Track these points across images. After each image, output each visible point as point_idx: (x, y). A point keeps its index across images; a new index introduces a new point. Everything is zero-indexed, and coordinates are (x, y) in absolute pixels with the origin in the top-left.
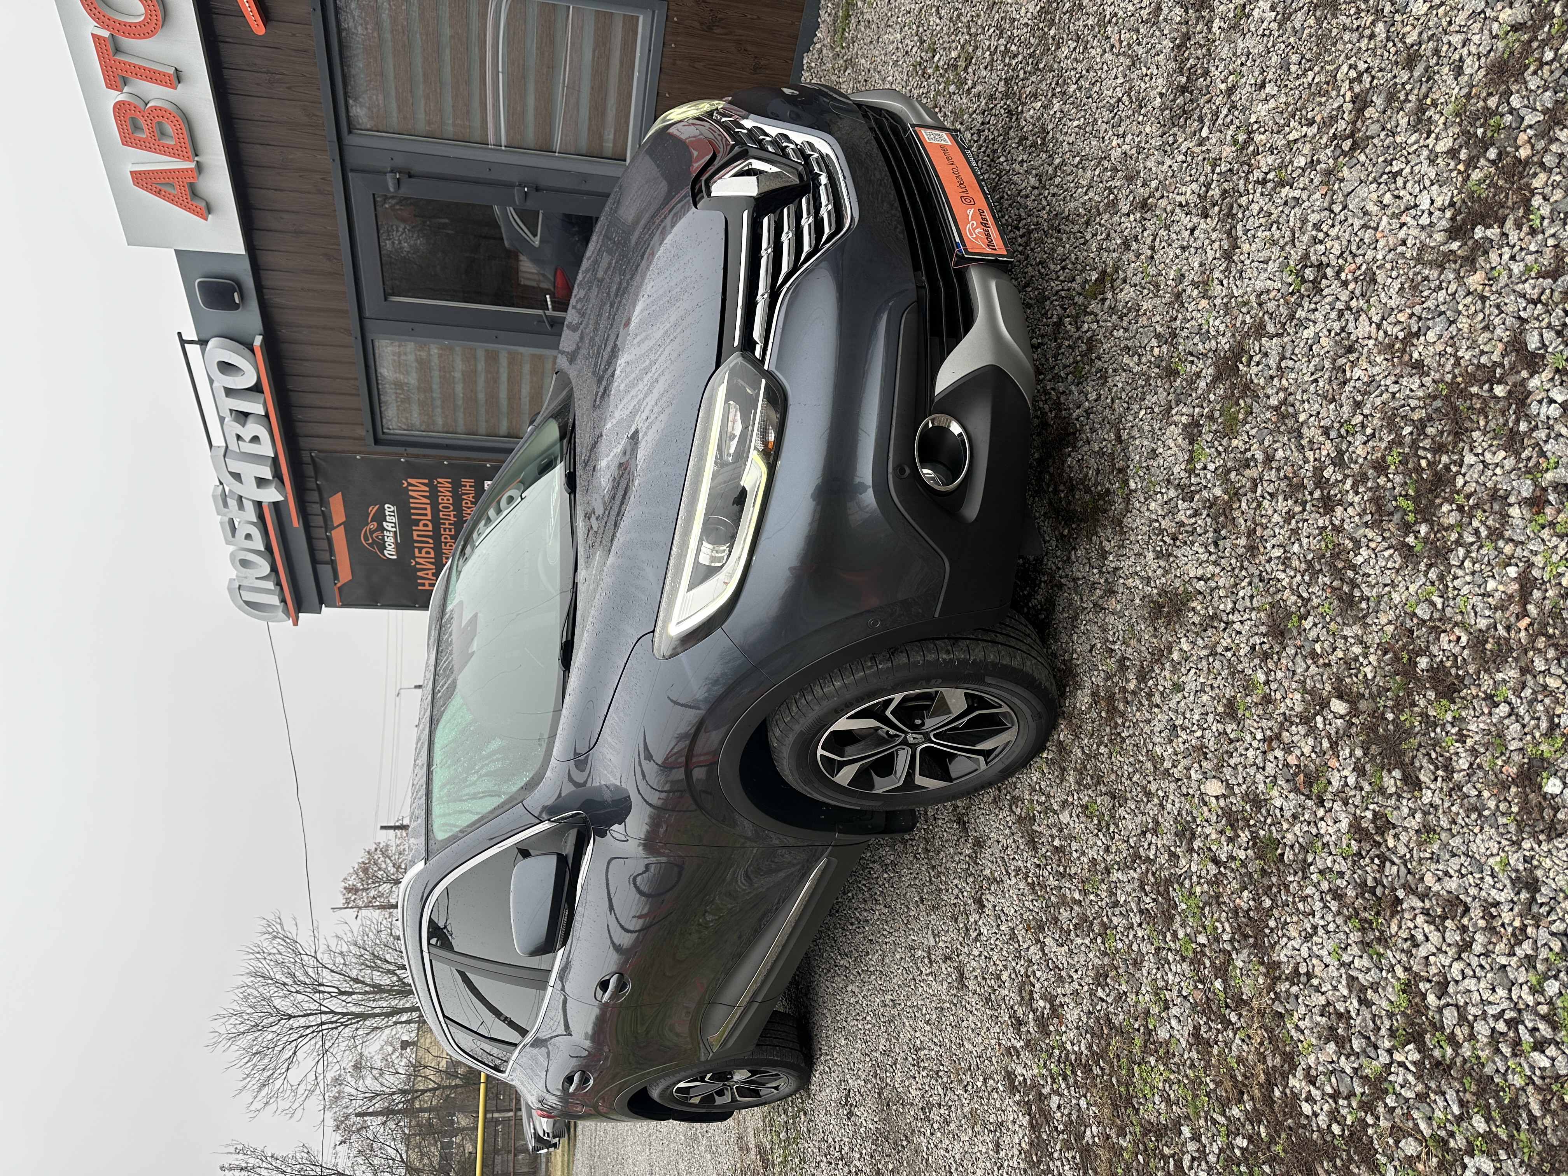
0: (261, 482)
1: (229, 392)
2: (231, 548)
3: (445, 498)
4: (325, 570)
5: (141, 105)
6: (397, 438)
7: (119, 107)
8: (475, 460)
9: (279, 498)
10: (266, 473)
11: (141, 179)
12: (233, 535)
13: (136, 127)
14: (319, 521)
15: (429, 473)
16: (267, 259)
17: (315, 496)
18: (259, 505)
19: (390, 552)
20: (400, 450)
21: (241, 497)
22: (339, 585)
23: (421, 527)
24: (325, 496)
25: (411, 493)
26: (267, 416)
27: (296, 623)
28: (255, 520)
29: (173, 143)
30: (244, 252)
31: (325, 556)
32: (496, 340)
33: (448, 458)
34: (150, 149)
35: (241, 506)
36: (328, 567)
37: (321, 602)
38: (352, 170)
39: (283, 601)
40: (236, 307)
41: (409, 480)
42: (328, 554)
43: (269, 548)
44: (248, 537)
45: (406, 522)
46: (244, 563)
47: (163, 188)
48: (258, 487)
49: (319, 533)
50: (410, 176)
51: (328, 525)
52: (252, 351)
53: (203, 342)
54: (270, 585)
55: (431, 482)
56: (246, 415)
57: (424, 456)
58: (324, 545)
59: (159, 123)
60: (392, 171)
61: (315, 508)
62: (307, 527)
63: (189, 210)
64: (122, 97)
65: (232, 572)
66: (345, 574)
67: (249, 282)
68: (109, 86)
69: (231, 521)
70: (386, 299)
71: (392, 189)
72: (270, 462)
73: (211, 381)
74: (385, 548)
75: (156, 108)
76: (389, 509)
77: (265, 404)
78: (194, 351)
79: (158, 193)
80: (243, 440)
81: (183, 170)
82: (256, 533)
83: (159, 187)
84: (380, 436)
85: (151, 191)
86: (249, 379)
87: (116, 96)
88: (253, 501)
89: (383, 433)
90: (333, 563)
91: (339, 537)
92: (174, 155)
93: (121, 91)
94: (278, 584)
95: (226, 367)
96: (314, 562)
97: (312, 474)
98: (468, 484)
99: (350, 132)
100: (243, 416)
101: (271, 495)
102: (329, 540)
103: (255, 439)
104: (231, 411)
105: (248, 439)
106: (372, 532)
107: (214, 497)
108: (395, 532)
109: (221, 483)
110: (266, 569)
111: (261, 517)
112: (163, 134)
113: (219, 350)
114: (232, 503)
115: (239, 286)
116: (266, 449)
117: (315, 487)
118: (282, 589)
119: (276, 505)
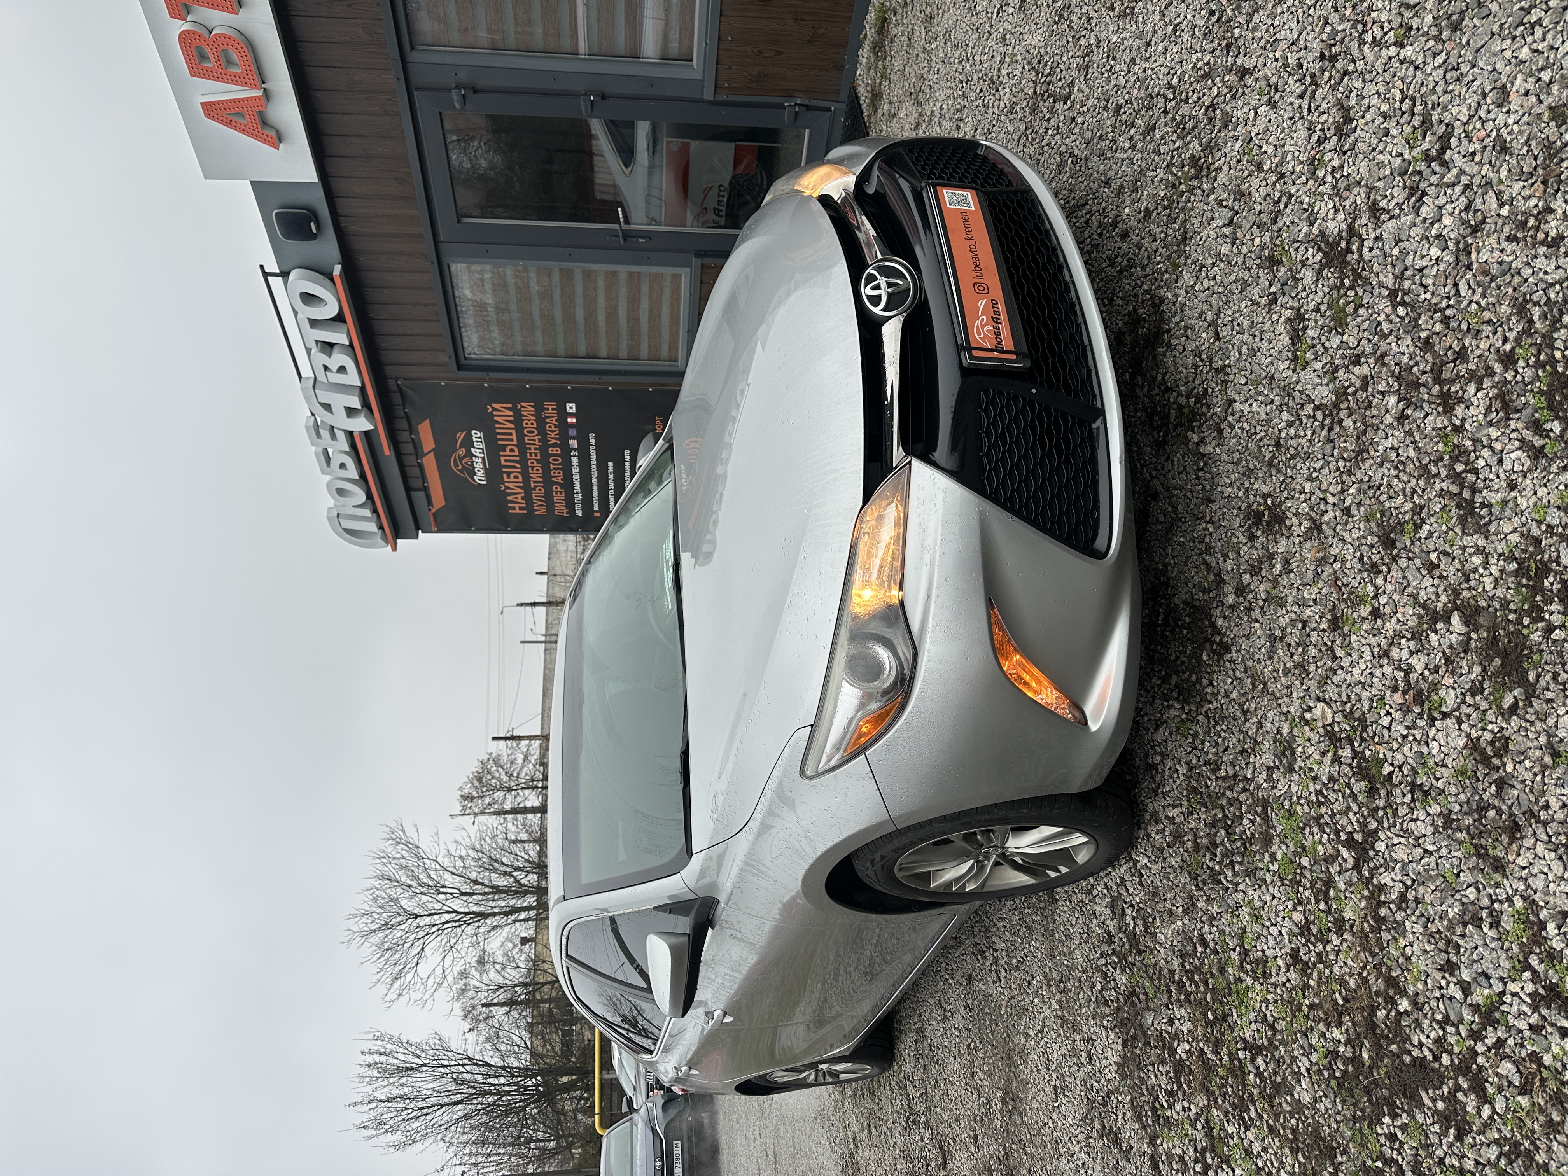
0: (351, 412)
1: (314, 323)
2: (328, 478)
3: (530, 422)
4: (419, 497)
5: (205, 33)
6: (479, 362)
7: (185, 37)
8: (556, 382)
9: (369, 427)
10: (355, 402)
11: (212, 110)
12: (328, 465)
13: (203, 57)
14: (408, 448)
15: (512, 397)
16: (339, 186)
17: (402, 424)
18: (350, 434)
19: (480, 477)
20: (483, 374)
21: (332, 428)
22: (433, 511)
23: (508, 453)
24: (413, 423)
25: (496, 418)
26: (351, 345)
27: (394, 549)
28: (348, 449)
29: (238, 71)
30: (317, 181)
31: (418, 483)
32: (570, 258)
33: (529, 382)
34: (217, 79)
35: (333, 436)
36: (422, 494)
37: (418, 528)
38: (417, 89)
39: (381, 527)
40: (313, 237)
41: (494, 405)
42: (420, 481)
43: (363, 476)
44: (343, 466)
45: (493, 449)
46: (341, 492)
47: (234, 118)
48: (349, 416)
49: (410, 460)
50: (475, 92)
51: (418, 452)
52: (333, 280)
53: (284, 274)
54: (367, 513)
55: (515, 406)
56: (332, 345)
57: (507, 381)
58: (416, 472)
59: (225, 52)
60: (457, 87)
61: (404, 436)
62: (399, 455)
63: (260, 139)
64: (186, 26)
65: (330, 502)
66: (439, 500)
67: (324, 211)
68: (173, 15)
69: (326, 451)
70: (459, 221)
71: (458, 106)
72: (358, 391)
73: (296, 313)
74: (475, 474)
75: (220, 35)
76: (476, 435)
77: (349, 334)
78: (276, 283)
79: (229, 124)
80: (330, 371)
81: (251, 99)
82: (350, 463)
83: (230, 117)
84: (463, 362)
85: (222, 122)
86: (331, 309)
87: (180, 26)
88: (345, 431)
89: (465, 358)
90: (426, 490)
91: (430, 463)
92: (241, 84)
93: (184, 19)
94: (375, 511)
95: (308, 298)
96: (408, 489)
97: (400, 402)
98: (550, 406)
99: (413, 48)
100: (328, 347)
101: (362, 424)
102: (421, 467)
103: (342, 369)
104: (317, 342)
105: (335, 369)
106: (461, 459)
107: (307, 428)
108: (483, 458)
109: (313, 414)
110: (362, 497)
111: (353, 446)
112: (229, 62)
113: (301, 281)
114: (325, 433)
115: (313, 215)
116: (353, 378)
117: (403, 414)
118: (378, 516)
119: (367, 434)
